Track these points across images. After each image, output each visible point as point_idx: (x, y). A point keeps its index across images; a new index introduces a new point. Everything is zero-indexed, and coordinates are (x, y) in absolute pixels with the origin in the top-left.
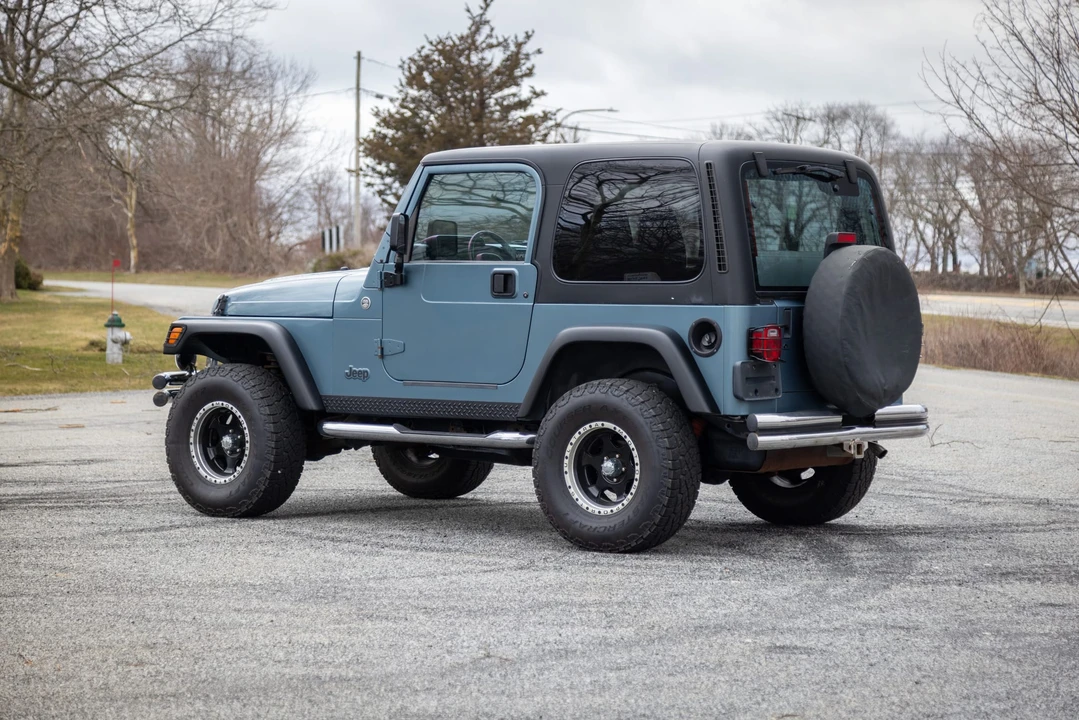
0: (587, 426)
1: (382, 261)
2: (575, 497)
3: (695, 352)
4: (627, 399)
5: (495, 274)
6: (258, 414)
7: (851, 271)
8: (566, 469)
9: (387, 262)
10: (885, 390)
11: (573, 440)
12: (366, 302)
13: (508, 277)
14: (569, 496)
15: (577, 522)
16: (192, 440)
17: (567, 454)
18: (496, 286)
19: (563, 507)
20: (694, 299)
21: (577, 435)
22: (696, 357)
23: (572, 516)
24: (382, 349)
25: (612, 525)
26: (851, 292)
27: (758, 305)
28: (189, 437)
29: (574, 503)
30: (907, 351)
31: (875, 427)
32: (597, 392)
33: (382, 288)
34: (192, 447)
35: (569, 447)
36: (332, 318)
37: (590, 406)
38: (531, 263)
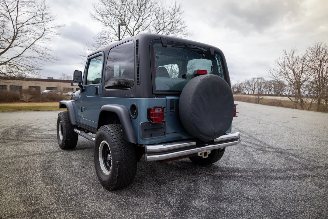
0: (103, 142)
3: (131, 117)
4: (108, 134)
7: (197, 84)
8: (100, 155)
10: (214, 133)
11: (100, 146)
12: (80, 96)
13: (97, 88)
17: (100, 150)
18: (95, 92)
20: (132, 95)
21: (101, 144)
22: (132, 119)
24: (82, 109)
26: (197, 93)
27: (155, 98)
30: (227, 116)
31: (214, 145)
32: (103, 130)
36: (77, 100)
37: (101, 135)
38: (101, 84)
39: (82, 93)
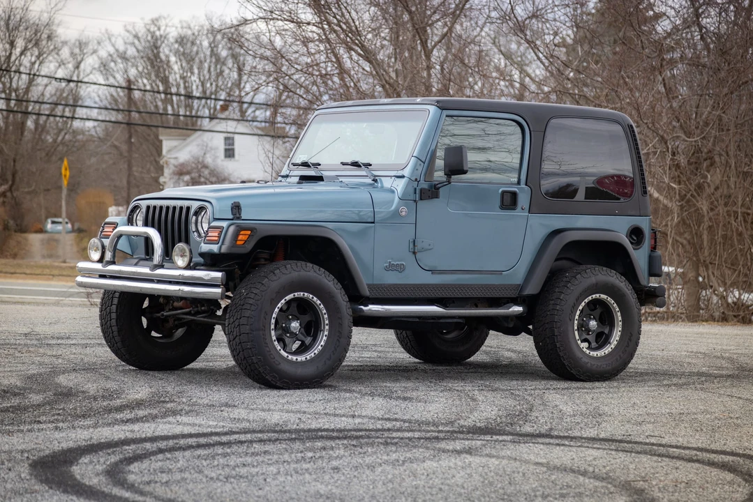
1: (416, 180)
2: (581, 346)
5: (504, 192)
9: (420, 181)
12: (404, 210)
13: (514, 195)
16: (273, 326)
18: (503, 201)
19: (579, 353)
20: (629, 212)
21: (583, 304)
23: (584, 359)
24: (417, 246)
28: (271, 324)
33: (416, 201)
34: (273, 332)
36: (373, 223)
37: (597, 284)
38: (526, 185)
39: (420, 203)
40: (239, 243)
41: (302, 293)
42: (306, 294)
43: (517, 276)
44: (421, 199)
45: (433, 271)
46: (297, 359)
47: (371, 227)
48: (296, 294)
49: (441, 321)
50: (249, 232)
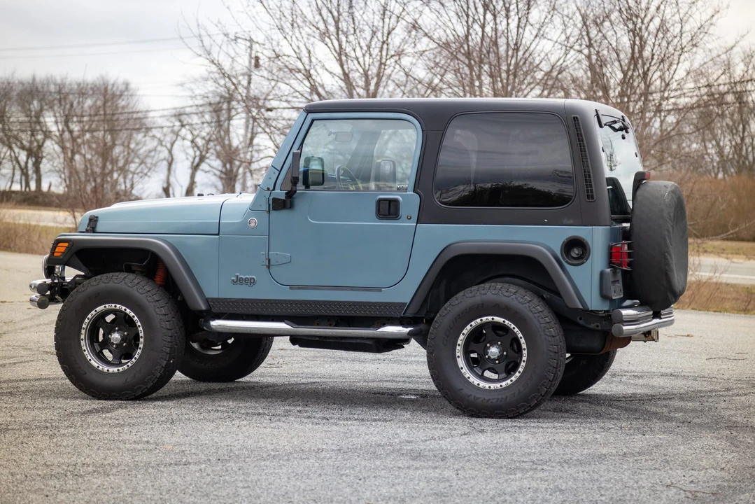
0: (478, 320)
1: (268, 189)
2: (467, 376)
3: (567, 262)
4: (516, 298)
5: (380, 201)
6: (155, 314)
8: (458, 354)
9: (274, 190)
11: (465, 331)
12: (254, 221)
13: (394, 203)
14: (462, 376)
15: (471, 395)
16: (82, 337)
17: (459, 342)
18: (381, 210)
19: (457, 384)
20: (565, 221)
21: (469, 327)
22: (567, 266)
23: (466, 391)
24: (269, 260)
25: (504, 397)
28: (80, 334)
29: (466, 381)
32: (489, 293)
33: (269, 212)
34: (83, 343)
35: (461, 337)
36: (218, 234)
37: (483, 304)
38: (414, 192)
39: (273, 213)
40: (55, 254)
41: (113, 305)
42: (118, 306)
43: (404, 293)
44: (274, 209)
45: (292, 287)
46: (108, 370)
47: (215, 238)
48: (107, 305)
49: (343, 341)
50: (66, 244)
